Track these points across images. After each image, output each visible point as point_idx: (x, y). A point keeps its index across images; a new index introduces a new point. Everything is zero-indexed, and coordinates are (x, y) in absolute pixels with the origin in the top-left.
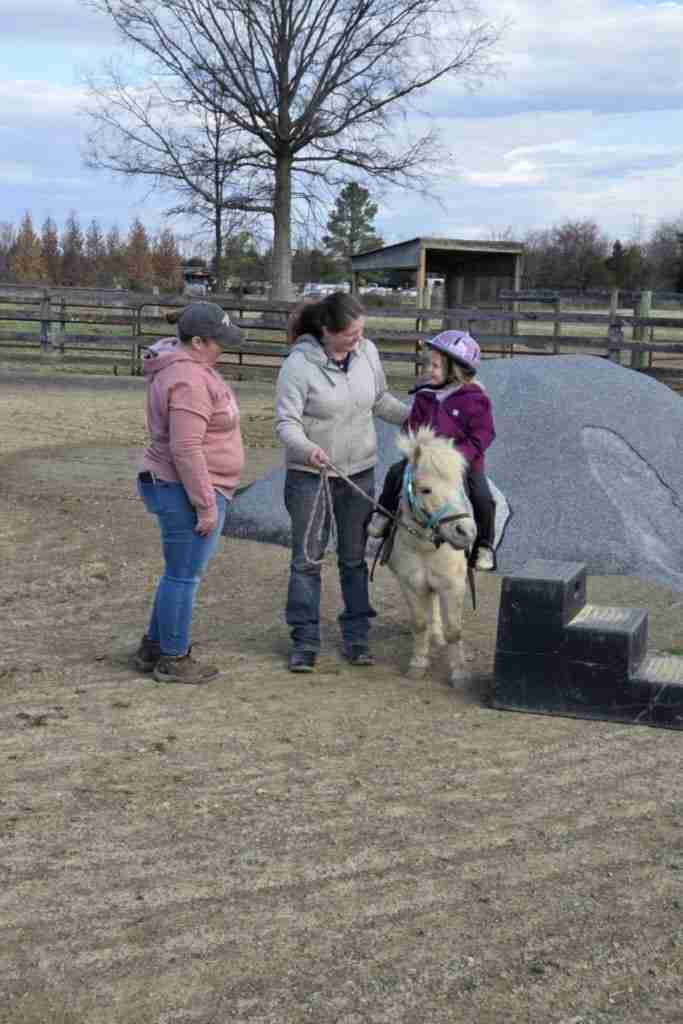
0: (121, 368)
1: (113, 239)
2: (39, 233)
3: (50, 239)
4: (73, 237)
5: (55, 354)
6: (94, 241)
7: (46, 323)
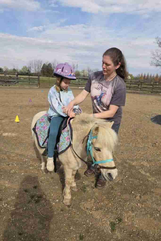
0: (149, 92)
1: (153, 76)
2: (143, 75)
3: (145, 76)
4: (148, 76)
5: (139, 89)
6: (151, 76)
7: (139, 85)
